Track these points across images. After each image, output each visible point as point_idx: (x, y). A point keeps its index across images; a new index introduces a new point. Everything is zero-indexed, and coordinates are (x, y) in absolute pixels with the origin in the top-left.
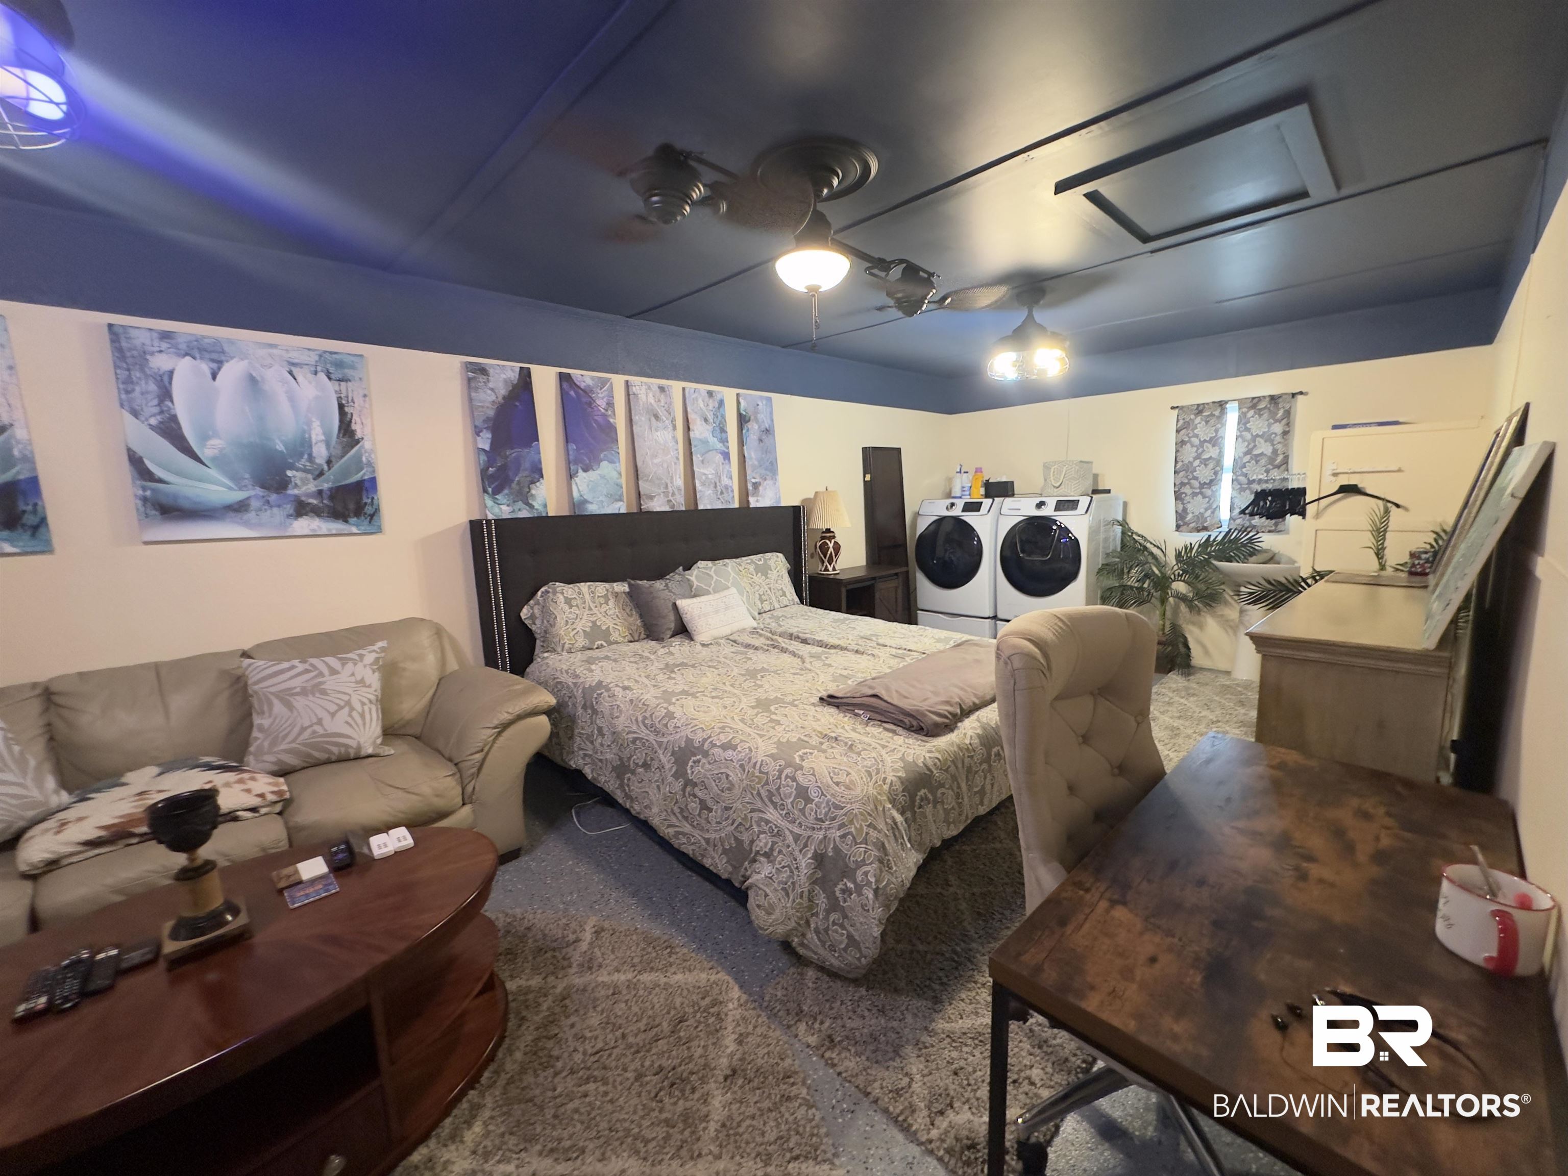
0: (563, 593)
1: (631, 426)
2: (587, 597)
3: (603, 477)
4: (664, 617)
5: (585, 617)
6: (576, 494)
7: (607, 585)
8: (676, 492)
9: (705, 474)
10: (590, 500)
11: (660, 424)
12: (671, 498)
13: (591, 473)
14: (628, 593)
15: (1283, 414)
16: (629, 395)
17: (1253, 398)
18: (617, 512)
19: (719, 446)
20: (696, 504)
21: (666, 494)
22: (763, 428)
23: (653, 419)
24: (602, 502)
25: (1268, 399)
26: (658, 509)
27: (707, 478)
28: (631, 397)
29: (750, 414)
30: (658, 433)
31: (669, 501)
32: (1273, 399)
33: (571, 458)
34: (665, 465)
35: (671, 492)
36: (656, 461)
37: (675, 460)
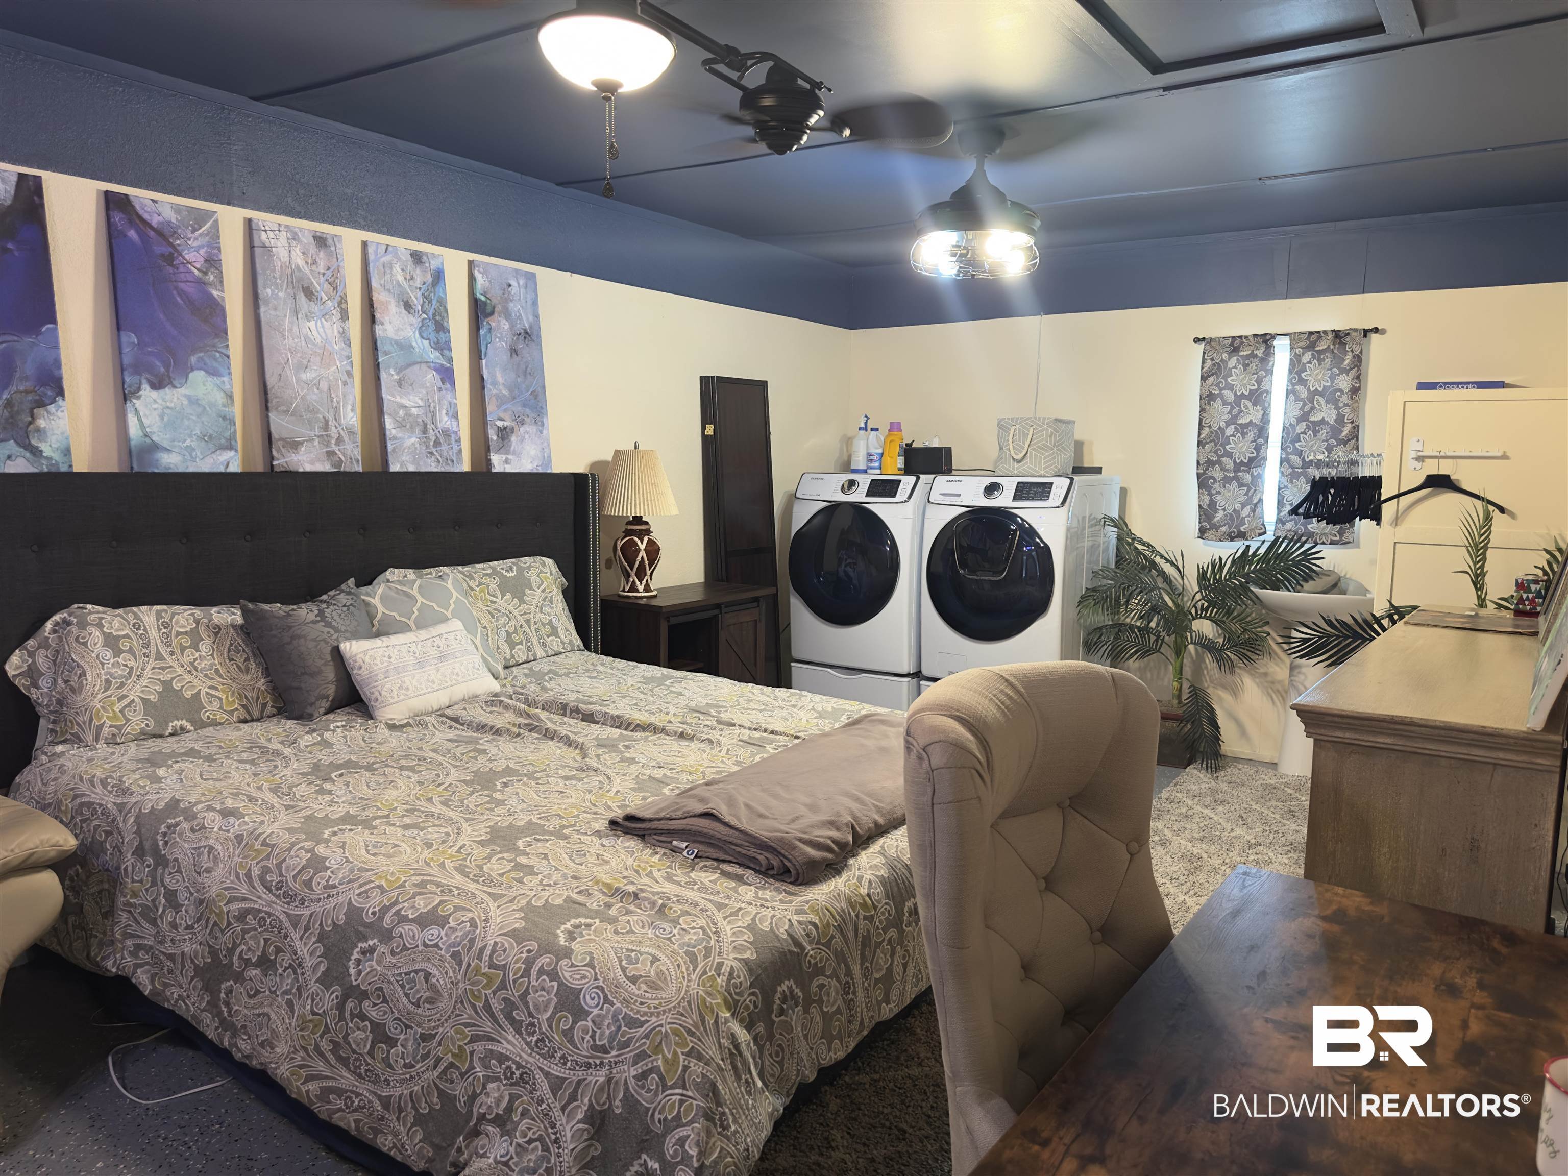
0: (100, 626)
1: (256, 306)
2: (153, 634)
3: (193, 401)
4: (313, 675)
5: (148, 673)
6: (134, 431)
7: (197, 612)
8: (346, 438)
9: (404, 407)
10: (165, 444)
11: (315, 308)
12: (334, 448)
13: (167, 392)
14: (242, 627)
15: (1352, 362)
16: (252, 247)
17: (1311, 333)
18: (222, 469)
19: (434, 356)
20: (386, 463)
21: (325, 439)
22: (519, 328)
23: (302, 298)
24: (190, 449)
25: (1330, 336)
26: (309, 468)
27: (408, 415)
28: (258, 251)
29: (494, 301)
30: (312, 324)
31: (331, 454)
32: (1338, 336)
33: (127, 360)
34: (324, 386)
35: (336, 436)
36: (307, 376)
37: (345, 377)
